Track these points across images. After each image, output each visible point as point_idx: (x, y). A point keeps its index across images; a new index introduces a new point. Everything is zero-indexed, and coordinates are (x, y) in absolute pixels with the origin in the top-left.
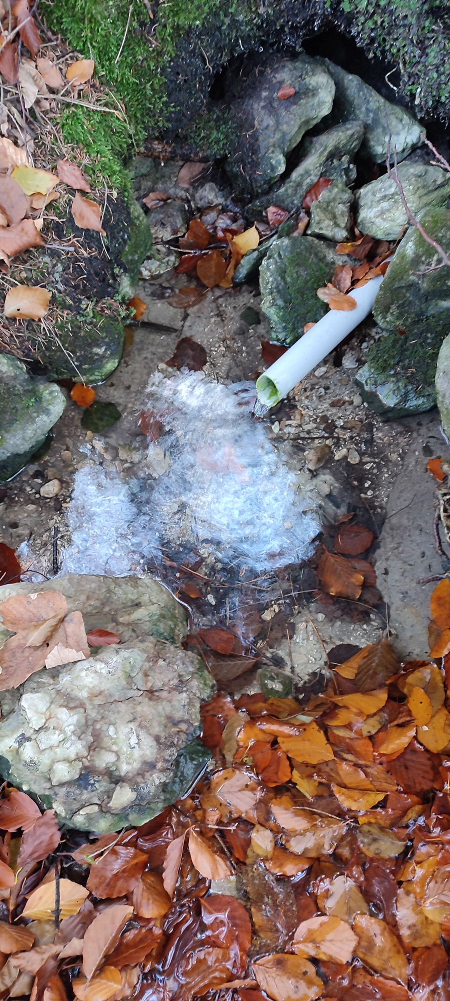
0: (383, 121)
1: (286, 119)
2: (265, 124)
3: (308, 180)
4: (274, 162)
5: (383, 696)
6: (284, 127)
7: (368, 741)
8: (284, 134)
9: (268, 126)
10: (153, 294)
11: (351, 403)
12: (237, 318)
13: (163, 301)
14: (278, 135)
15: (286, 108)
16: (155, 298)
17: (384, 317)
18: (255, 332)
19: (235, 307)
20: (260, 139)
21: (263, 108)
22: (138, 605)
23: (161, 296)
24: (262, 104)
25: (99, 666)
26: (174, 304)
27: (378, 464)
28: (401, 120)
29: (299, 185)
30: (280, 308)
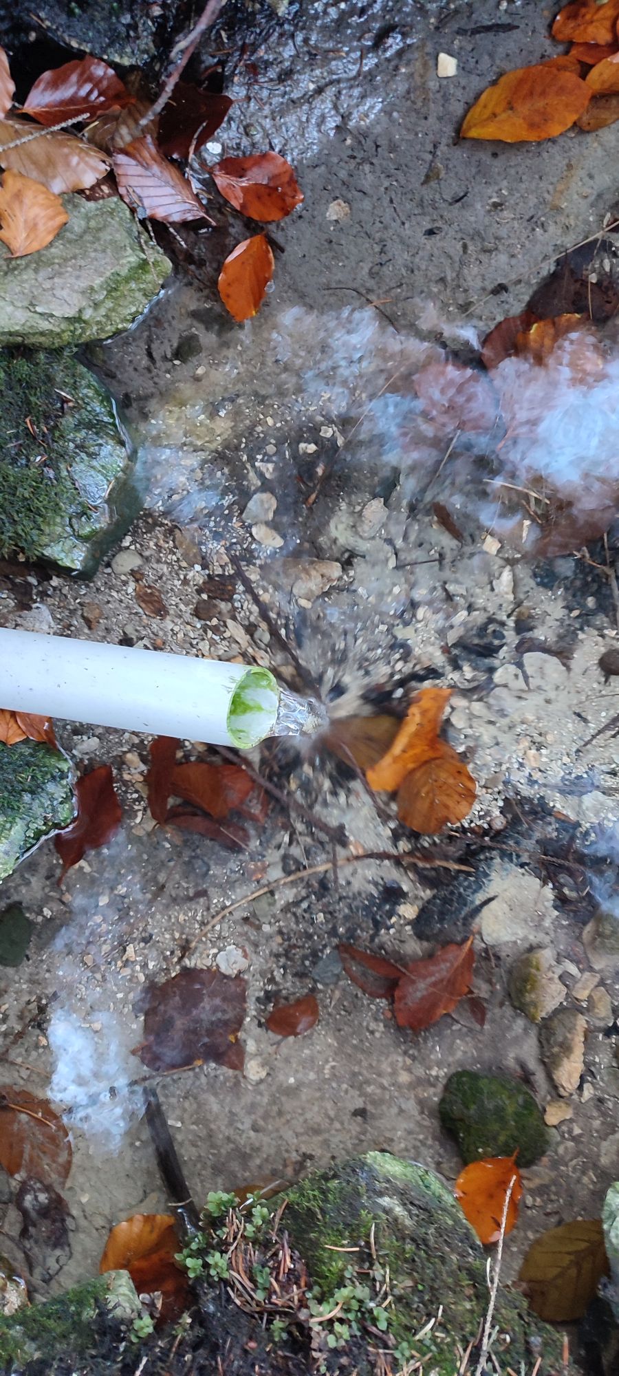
10: (60, 1239)
11: (136, 575)
12: (27, 969)
13: (64, 1195)
16: (70, 1223)
18: (46, 900)
23: (56, 1210)
26: (62, 1158)
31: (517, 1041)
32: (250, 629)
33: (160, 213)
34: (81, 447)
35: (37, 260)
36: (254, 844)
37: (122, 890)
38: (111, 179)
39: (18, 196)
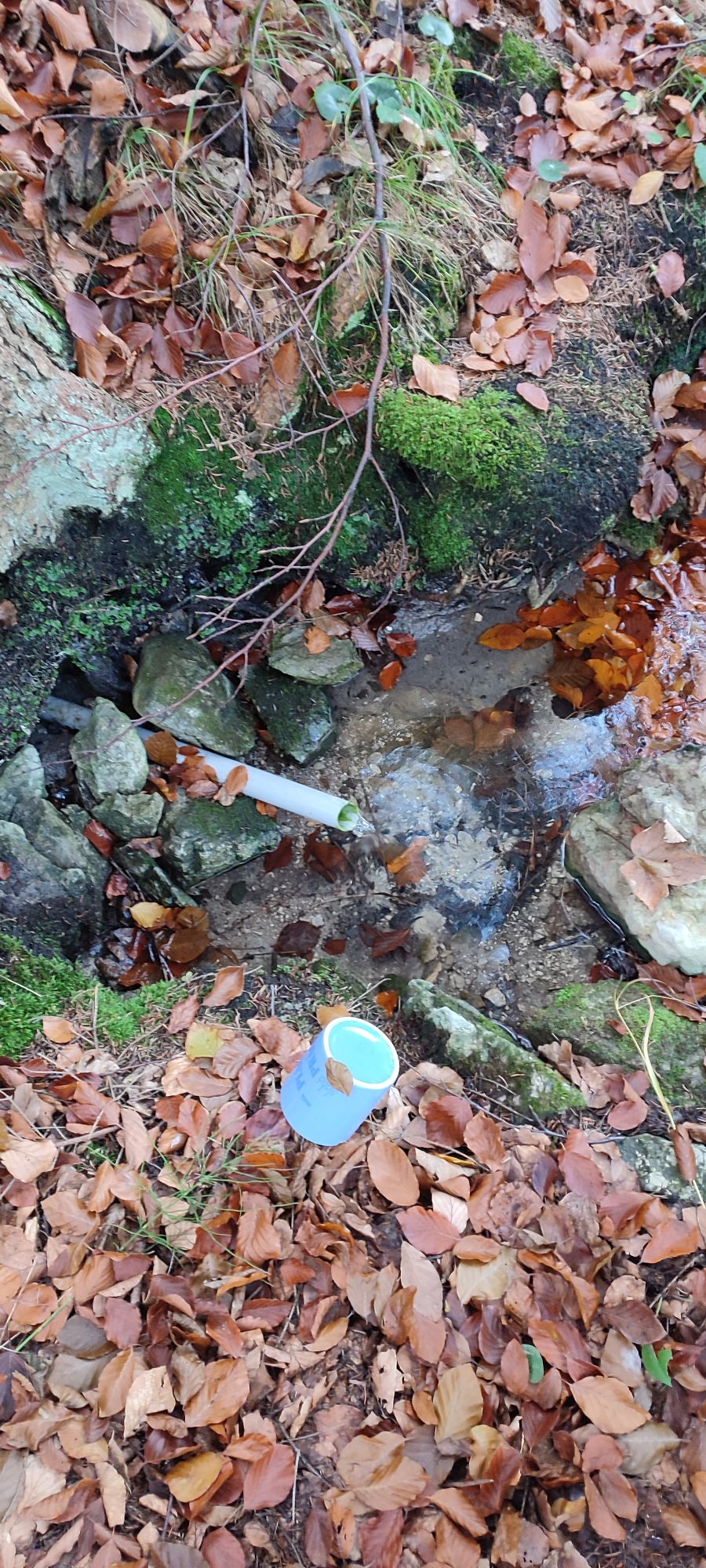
0: (16, 785)
1: (32, 867)
2: (34, 891)
3: (86, 848)
4: (76, 879)
5: (591, 662)
6: (40, 868)
7: (630, 660)
8: (47, 870)
9: (37, 889)
11: (322, 772)
12: (240, 906)
14: (47, 876)
15: (20, 868)
17: (246, 742)
18: (254, 884)
19: (227, 914)
20: (49, 896)
21: (17, 895)
22: (598, 830)
24: (13, 895)
25: (667, 810)
27: (378, 737)
28: (18, 766)
29: (89, 859)
30: (247, 839)
31: (416, 970)
32: (359, 801)
33: (364, 647)
34: (315, 720)
35: (317, 656)
36: (339, 881)
37: (284, 887)
38: (349, 634)
39: (316, 635)
